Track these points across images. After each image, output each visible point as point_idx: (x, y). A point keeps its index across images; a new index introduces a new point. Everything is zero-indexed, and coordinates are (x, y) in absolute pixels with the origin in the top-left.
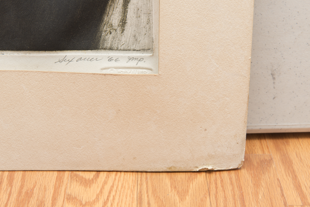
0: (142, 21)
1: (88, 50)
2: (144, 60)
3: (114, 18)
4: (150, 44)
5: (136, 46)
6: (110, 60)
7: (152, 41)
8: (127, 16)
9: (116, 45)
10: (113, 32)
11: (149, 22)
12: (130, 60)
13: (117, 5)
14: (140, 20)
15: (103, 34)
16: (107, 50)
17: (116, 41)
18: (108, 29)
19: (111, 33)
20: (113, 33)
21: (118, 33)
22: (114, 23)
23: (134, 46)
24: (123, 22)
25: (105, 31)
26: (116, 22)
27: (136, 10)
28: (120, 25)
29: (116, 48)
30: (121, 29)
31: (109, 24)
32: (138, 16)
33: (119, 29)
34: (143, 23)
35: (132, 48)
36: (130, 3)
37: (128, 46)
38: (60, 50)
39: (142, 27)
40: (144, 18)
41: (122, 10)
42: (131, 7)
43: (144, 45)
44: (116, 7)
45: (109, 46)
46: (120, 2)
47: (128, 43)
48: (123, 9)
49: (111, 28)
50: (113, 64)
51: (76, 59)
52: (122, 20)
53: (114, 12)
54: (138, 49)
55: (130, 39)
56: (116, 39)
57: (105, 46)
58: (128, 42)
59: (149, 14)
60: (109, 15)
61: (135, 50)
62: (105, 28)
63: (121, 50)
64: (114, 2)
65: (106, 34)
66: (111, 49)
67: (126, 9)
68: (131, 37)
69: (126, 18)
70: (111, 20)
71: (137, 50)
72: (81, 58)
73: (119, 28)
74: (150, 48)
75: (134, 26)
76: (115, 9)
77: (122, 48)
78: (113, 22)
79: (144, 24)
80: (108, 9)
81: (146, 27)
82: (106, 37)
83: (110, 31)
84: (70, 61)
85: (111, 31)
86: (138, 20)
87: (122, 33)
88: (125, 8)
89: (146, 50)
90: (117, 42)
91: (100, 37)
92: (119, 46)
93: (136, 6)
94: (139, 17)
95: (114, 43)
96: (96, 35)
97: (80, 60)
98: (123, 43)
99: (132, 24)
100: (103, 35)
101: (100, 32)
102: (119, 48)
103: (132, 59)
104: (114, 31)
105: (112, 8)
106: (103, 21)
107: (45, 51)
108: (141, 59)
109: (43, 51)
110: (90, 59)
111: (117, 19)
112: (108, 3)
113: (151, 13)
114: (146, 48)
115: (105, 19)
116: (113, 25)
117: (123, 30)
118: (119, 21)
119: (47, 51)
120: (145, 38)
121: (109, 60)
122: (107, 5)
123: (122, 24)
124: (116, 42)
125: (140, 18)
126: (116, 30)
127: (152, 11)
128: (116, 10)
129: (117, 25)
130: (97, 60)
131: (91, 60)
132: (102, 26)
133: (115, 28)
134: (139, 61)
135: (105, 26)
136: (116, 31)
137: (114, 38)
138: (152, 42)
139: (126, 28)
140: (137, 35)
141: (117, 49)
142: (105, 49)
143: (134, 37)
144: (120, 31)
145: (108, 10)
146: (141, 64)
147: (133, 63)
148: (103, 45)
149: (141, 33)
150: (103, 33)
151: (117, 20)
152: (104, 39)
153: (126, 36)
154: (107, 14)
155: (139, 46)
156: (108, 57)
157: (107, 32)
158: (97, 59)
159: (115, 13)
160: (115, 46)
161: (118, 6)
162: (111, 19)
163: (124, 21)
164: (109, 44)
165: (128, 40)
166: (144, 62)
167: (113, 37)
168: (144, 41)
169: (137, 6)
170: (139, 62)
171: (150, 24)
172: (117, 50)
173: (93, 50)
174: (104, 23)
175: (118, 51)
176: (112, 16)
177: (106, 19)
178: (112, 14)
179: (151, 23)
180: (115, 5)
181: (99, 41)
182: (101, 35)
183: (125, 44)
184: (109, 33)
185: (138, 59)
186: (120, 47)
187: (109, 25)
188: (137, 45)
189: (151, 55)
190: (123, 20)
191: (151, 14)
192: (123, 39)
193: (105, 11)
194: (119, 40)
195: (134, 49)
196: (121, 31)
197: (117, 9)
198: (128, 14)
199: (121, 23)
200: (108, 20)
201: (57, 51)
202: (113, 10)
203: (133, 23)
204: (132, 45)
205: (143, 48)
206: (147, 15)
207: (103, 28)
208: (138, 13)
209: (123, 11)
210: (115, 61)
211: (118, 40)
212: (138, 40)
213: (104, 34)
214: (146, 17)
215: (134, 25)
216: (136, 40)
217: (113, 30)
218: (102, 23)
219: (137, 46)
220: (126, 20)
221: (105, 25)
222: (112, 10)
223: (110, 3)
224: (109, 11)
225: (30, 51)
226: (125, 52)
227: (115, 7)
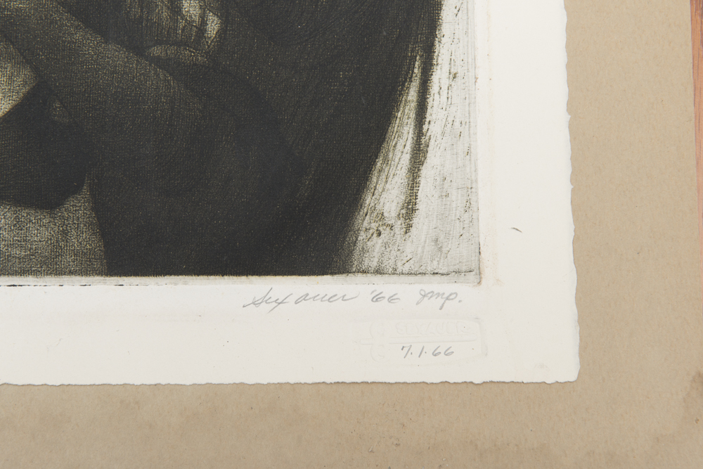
0: (454, 205)
1: (323, 275)
2: (457, 299)
3: (387, 200)
4: (473, 258)
5: (438, 264)
6: (377, 298)
7: (477, 251)
8: (419, 194)
9: (392, 262)
10: (386, 233)
11: (468, 207)
12: (426, 299)
13: (395, 169)
14: (449, 203)
15: (362, 236)
16: (369, 275)
17: (392, 252)
18: (374, 225)
19: (379, 234)
20: (386, 235)
21: (398, 232)
22: (388, 211)
23: (435, 263)
24: (410, 208)
25: (366, 229)
26: (393, 208)
27: (438, 179)
28: (401, 215)
29: (391, 270)
30: (403, 224)
31: (375, 214)
32: (445, 194)
33: (399, 226)
34: (456, 210)
35: (429, 269)
36: (425, 164)
37: (421, 264)
38: (257, 275)
39: (453, 218)
40: (457, 199)
41: (406, 181)
42: (428, 174)
43: (458, 262)
44: (394, 175)
45: (374, 264)
46: (402, 162)
47: (421, 258)
48: (409, 178)
49: (381, 223)
50: (383, 307)
51: (292, 299)
52: (406, 204)
53: (388, 186)
54: (445, 272)
55: (424, 247)
56: (391, 248)
57: (366, 264)
58: (419, 255)
59: (470, 189)
60: (376, 191)
61: (437, 273)
62: (365, 224)
63: (403, 274)
64: (390, 162)
65: (368, 237)
66: (379, 272)
67: (416, 178)
68: (427, 242)
69: (416, 199)
70: (381, 204)
71: (442, 275)
72: (307, 295)
73: (399, 222)
74: (472, 268)
75: (435, 216)
76: (390, 179)
77: (406, 269)
78: (386, 209)
79: (458, 212)
80: (374, 179)
81: (461, 220)
82: (368, 243)
83: (377, 230)
84: (279, 303)
85: (381, 229)
86: (444, 203)
87: (406, 233)
88: (413, 176)
89: (463, 274)
90: (395, 254)
91: (355, 243)
92: (399, 264)
93: (438, 171)
94: (447, 196)
95: (386, 258)
96: (345, 238)
97: (304, 299)
98: (408, 258)
99: (430, 213)
100: (360, 238)
101: (355, 232)
102: (399, 271)
103: (430, 295)
104: (388, 229)
105: (384, 177)
106: (361, 208)
107: (223, 276)
108: (450, 295)
109: (217, 277)
110: (327, 298)
111: (395, 201)
112: (374, 163)
113: (474, 186)
114: (464, 268)
115: (367, 202)
116: (385, 214)
117: (409, 227)
118: (400, 205)
119: (226, 277)
120: (461, 245)
121: (375, 299)
122: (372, 168)
123: (407, 213)
124: (392, 254)
125: (448, 199)
126: (392, 227)
127: (476, 181)
128: (394, 182)
129: (394, 214)
130: (345, 298)
131: (331, 300)
132: (359, 219)
133: (389, 223)
134: (447, 299)
135: (368, 217)
136: (391, 229)
137: (386, 245)
138: (478, 254)
139: (415, 221)
140: (441, 238)
141: (394, 272)
142: (364, 272)
143: (433, 244)
144: (401, 228)
145: (375, 181)
146: (451, 307)
147: (432, 306)
148: (361, 263)
149: (451, 232)
150: (362, 233)
151: (395, 204)
152: (363, 248)
153: (414, 241)
154: (372, 191)
155: (445, 263)
156: (373, 292)
157: (371, 231)
158: (344, 296)
159: (390, 188)
160: (388, 264)
161: (398, 172)
162: (382, 200)
163: (410, 207)
164: (376, 260)
165: (420, 249)
166: (460, 301)
167: (383, 244)
168: (458, 252)
169: (442, 172)
170: (447, 301)
171: (471, 212)
172: (394, 274)
173: (336, 274)
174: (365, 211)
175: (395, 277)
176: (384, 195)
177: (369, 200)
178: (384, 190)
179: (475, 209)
180: (391, 170)
181: (351, 253)
182: (357, 240)
183: (414, 259)
184: (375, 235)
185: (445, 296)
186: (402, 268)
187: (377, 216)
188: (442, 261)
190: (409, 203)
191: (473, 190)
192: (409, 248)
193: (368, 183)
194: (399, 250)
195: (436, 271)
196: (405, 229)
197: (396, 178)
198: (420, 188)
199: (404, 211)
200: (373, 204)
201: (250, 277)
202: (386, 182)
203: (431, 209)
204: (429, 262)
205: (456, 268)
206: (466, 190)
207: (362, 224)
208: (443, 188)
209: (409, 184)
210: (390, 302)
211: (396, 249)
212: (445, 250)
213: (364, 237)
214: (462, 196)
215: (435, 214)
216: (440, 249)
217: (385, 227)
218: (360, 211)
219: (441, 264)
220: (416, 204)
221: (366, 215)
222: (384, 180)
223: (379, 164)
224: (377, 183)
225: (187, 277)
226: (412, 278)
227: (392, 175)
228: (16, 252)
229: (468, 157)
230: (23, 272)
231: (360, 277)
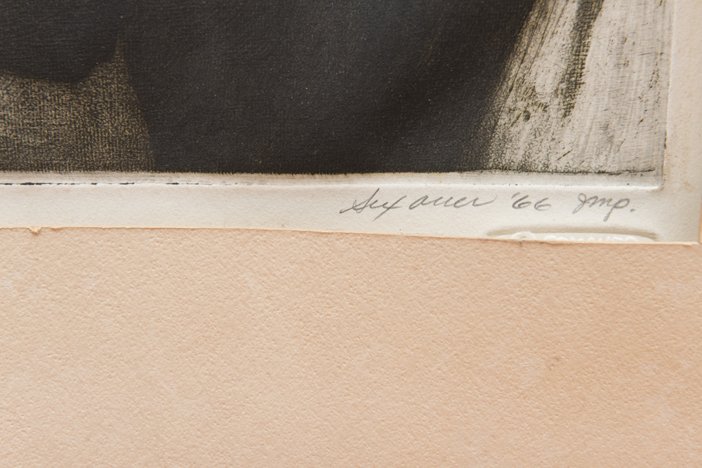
0: (635, 78)
1: (448, 171)
2: (630, 206)
3: (541, 69)
4: (655, 153)
5: (607, 160)
6: (520, 203)
7: (662, 142)
8: (587, 62)
9: (542, 156)
10: (536, 115)
11: (655, 81)
12: (586, 205)
13: (554, 24)
14: (627, 75)
15: (504, 119)
16: (510, 172)
17: (545, 142)
18: (521, 105)
19: (528, 117)
20: (536, 118)
21: (553, 115)
22: (542, 84)
23: (602, 158)
24: (572, 82)
25: (510, 110)
26: (549, 81)
27: (615, 39)
28: (559, 92)
29: (541, 166)
30: (562, 104)
31: (524, 88)
32: (623, 62)
33: (555, 105)
34: (637, 85)
35: (594, 165)
36: (598, 18)
37: (582, 159)
38: (359, 172)
39: (633, 97)
40: (640, 70)
41: (570, 41)
42: (602, 32)
43: (633, 157)
44: (553, 34)
45: (518, 158)
46: (566, 15)
47: (583, 151)
48: (573, 38)
49: (530, 102)
50: (528, 217)
51: (409, 201)
52: (567, 76)
53: (543, 49)
54: (614, 170)
55: (588, 135)
56: (542, 137)
57: (507, 158)
58: (580, 148)
59: (658, 55)
60: (526, 57)
61: (603, 172)
62: (509, 102)
63: (557, 172)
64: (548, 15)
65: (512, 121)
66: (524, 168)
67: (584, 39)
68: (593, 130)
69: (582, 68)
70: (533, 75)
71: (611, 174)
72: (426, 197)
73: (556, 101)
74: (653, 166)
75: (607, 94)
76: (547, 40)
77: (561, 165)
78: (539, 81)
79: (639, 87)
80: (525, 40)
81: (644, 99)
82: (512, 129)
83: (525, 112)
84: (388, 209)
85: (530, 109)
86: (621, 74)
87: (565, 116)
88: (581, 35)
89: (639, 174)
90: (548, 145)
91: (493, 129)
92: (553, 159)
93: (616, 28)
94: (626, 65)
95: (535, 149)
96: (479, 122)
97: (422, 203)
98: (566, 151)
99: (601, 89)
100: (501, 122)
101: (494, 113)
102: (552, 167)
103: (592, 201)
104: (540, 110)
105: (539, 36)
106: (504, 79)
107: (313, 174)
108: (620, 202)
109: (305, 176)
110: (453, 202)
111: (553, 71)
112: (527, 17)
113: (665, 51)
114: (642, 166)
115: (514, 72)
116: (538, 90)
117: (569, 109)
118: (559, 77)
119: (317, 176)
120: (640, 135)
121: (517, 205)
122: (523, 24)
123: (568, 88)
124: (543, 145)
125: (627, 69)
126: (545, 108)
127: (669, 44)
128: (552, 43)
129: (549, 89)
130: (477, 203)
131: (458, 205)
132: (502, 95)
133: (543, 101)
134: (615, 206)
135: (513, 92)
136: (545, 110)
137: (536, 133)
138: (662, 147)
139: (579, 99)
140: (614, 122)
141: (546, 170)
142: (505, 169)
143: (602, 131)
144: (559, 110)
145: (526, 42)
146: (620, 218)
147: (594, 216)
148: (500, 156)
149: (628, 117)
150: (504, 115)
151: (551, 75)
152: (504, 136)
153: (575, 127)
154: (521, 56)
155: (616, 159)
156: (515, 195)
157: (517, 113)
158: (475, 200)
159: (547, 51)
160: (538, 159)
161: (559, 29)
162: (534, 70)
163: (573, 79)
164: (521, 152)
165: (583, 139)
166: (632, 210)
167: (533, 131)
168: (634, 144)
169: (622, 30)
170: (615, 211)
171: (658, 89)
172: (545, 172)
173: (465, 170)
174: (510, 84)
175: (546, 176)
176: (538, 62)
177: (515, 70)
178: (537, 55)
179: (664, 84)
180: (549, 26)
181: (487, 143)
182: (496, 124)
183: (573, 152)
184: (521, 118)
185: (613, 203)
186: (556, 164)
187: (526, 93)
188: (612, 155)
189: (656, 187)
190: (571, 75)
191: (663, 56)
192: (568, 137)
193: (516, 45)
194: (553, 139)
195: (602, 169)
196: (563, 111)
197: (556, 39)
198: (590, 54)
199: (564, 86)
200: (521, 75)
201: (350, 175)
202: (542, 43)
203: (602, 83)
204: (594, 157)
205: (631, 165)
206: (653, 57)
207: (505, 102)
208: (621, 53)
209: (573, 47)
210: (537, 209)
211: (550, 138)
212: (616, 140)
213: (507, 119)
214: (648, 64)
215: (608, 90)
216: (610, 140)
217: (535, 108)
218: (502, 84)
219: (610, 159)
220: (581, 76)
221: (511, 90)
222: (539, 41)
223: (533, 18)
224: (528, 46)
225: (264, 175)
226: (569, 177)
227: (550, 33)
228: (29, 140)
229: (661, 8)
230: (41, 167)
231: (498, 174)
